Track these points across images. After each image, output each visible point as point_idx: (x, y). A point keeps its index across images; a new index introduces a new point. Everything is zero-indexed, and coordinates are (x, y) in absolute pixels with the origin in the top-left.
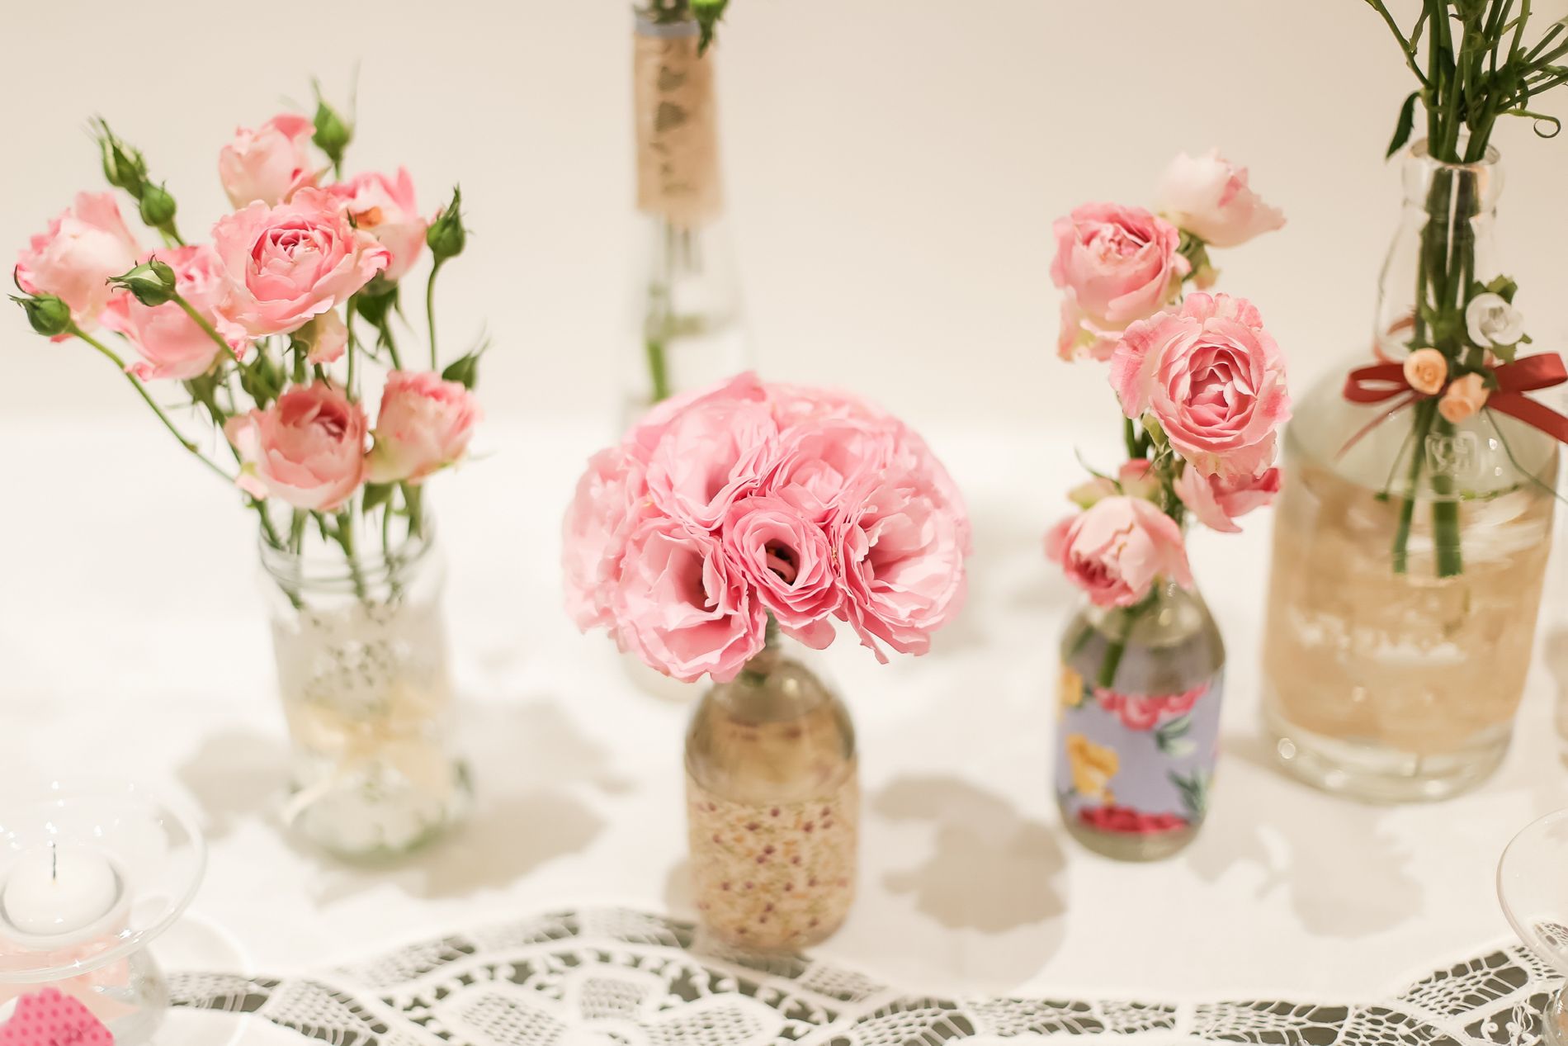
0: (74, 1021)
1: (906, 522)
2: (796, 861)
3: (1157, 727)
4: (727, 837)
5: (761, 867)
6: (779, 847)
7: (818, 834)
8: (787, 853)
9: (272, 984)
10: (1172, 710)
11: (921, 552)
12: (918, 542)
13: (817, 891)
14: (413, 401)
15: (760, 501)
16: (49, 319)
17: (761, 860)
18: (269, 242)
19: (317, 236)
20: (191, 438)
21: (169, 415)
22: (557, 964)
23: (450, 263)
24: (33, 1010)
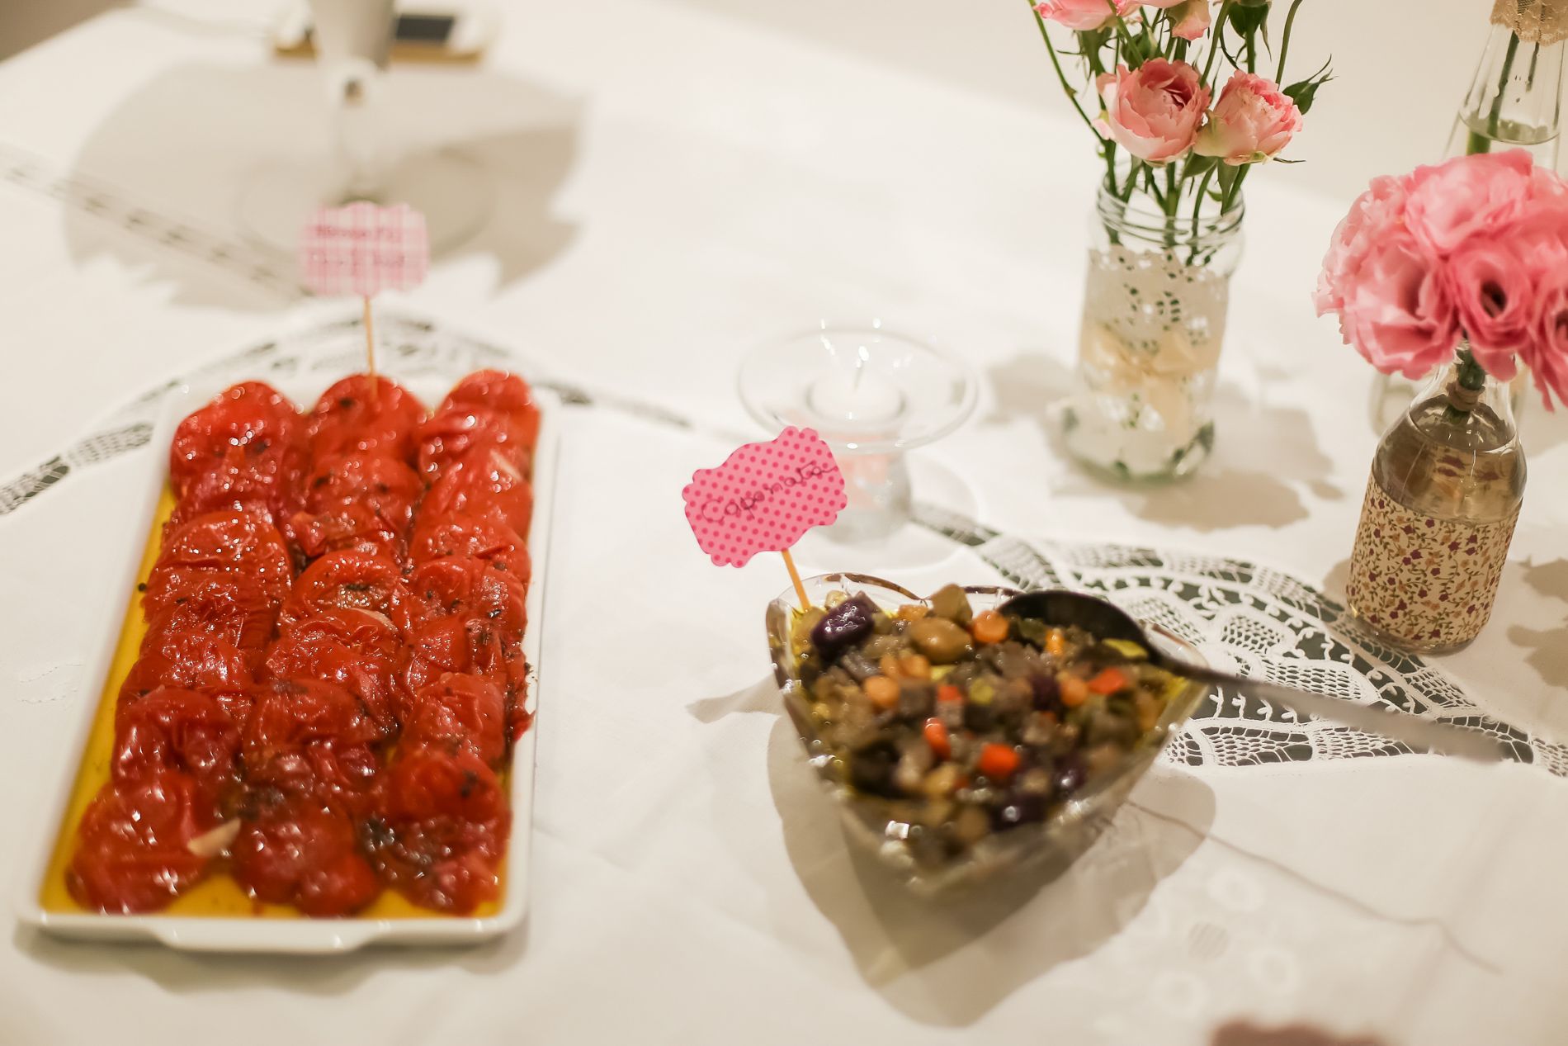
0: (820, 460)
9: (993, 534)
15: (1491, 244)
21: (1059, 58)
22: (1219, 596)
24: (793, 440)
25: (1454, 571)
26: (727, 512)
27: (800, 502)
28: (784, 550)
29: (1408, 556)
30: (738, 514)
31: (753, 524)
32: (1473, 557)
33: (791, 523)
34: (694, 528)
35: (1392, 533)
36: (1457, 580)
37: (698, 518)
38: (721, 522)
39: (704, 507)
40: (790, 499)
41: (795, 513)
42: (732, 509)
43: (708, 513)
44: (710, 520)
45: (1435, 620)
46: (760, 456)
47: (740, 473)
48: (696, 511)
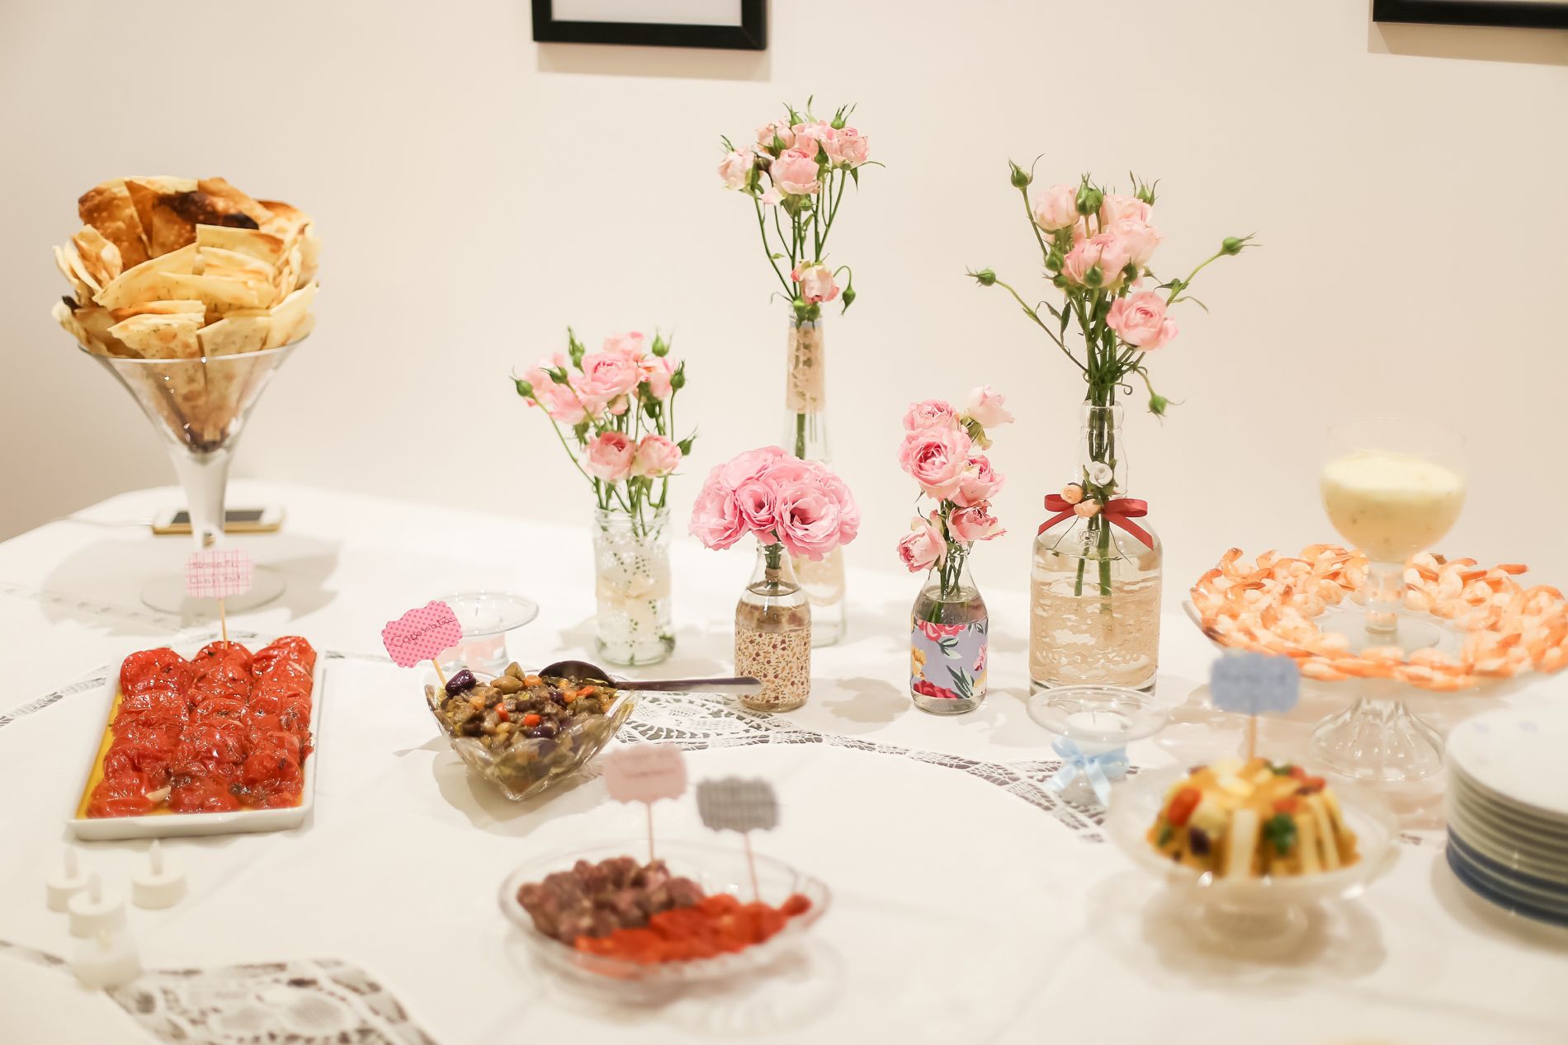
0: (448, 616)
1: (814, 504)
2: (769, 662)
3: (940, 641)
4: (743, 647)
5: (754, 663)
6: (761, 653)
7: (779, 652)
8: (765, 657)
10: (947, 632)
11: (821, 518)
12: (820, 514)
13: (777, 680)
14: (651, 442)
15: (756, 482)
16: (524, 389)
17: (754, 659)
18: (602, 364)
19: (619, 364)
20: (575, 456)
21: (566, 441)
23: (679, 391)
24: (434, 607)
25: (777, 660)
26: (404, 642)
27: (440, 636)
28: (433, 659)
29: (754, 656)
30: (409, 642)
31: (416, 647)
32: (786, 652)
33: (435, 646)
34: (388, 650)
35: (745, 646)
36: (781, 666)
37: (390, 645)
38: (401, 646)
39: (392, 639)
40: (435, 634)
41: (437, 641)
42: (406, 640)
43: (395, 642)
44: (396, 646)
45: (774, 690)
46: (418, 615)
47: (410, 623)
48: (389, 641)
